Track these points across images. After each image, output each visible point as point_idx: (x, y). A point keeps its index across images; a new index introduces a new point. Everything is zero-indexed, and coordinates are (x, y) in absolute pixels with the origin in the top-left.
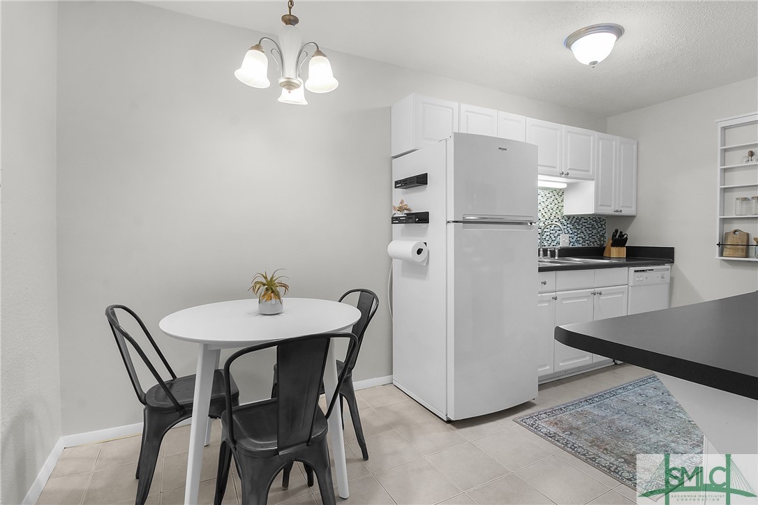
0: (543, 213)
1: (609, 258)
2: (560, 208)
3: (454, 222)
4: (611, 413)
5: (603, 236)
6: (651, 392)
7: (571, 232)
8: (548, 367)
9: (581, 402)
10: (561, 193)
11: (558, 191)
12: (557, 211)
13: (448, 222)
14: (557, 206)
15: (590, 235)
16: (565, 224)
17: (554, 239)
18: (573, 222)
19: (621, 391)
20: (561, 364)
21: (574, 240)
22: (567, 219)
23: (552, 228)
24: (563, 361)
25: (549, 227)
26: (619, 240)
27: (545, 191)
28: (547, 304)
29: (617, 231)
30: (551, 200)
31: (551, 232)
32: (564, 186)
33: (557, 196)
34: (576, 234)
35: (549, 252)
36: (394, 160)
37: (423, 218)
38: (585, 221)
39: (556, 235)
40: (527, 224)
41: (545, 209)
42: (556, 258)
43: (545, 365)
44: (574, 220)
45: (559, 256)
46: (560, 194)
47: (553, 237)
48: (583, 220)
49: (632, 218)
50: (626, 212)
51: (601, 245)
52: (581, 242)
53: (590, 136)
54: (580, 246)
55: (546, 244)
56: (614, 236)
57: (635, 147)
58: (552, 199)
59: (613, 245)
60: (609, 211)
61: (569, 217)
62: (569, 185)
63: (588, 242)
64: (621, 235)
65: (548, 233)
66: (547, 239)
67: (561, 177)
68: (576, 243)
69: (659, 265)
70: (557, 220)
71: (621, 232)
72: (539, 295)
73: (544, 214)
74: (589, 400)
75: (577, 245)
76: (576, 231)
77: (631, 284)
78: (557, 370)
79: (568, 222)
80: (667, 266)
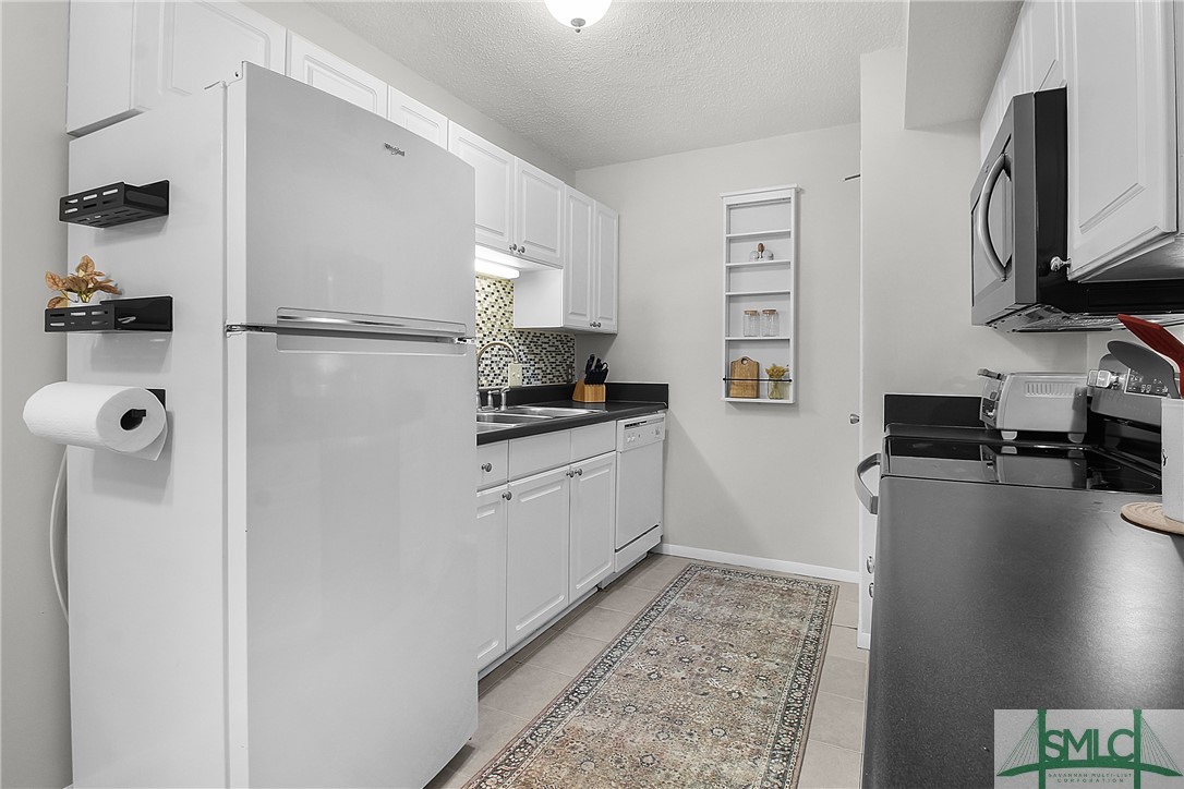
0: (480, 323)
1: (582, 405)
2: (507, 315)
3: (249, 328)
4: (613, 718)
5: (570, 366)
6: (660, 642)
7: (525, 360)
8: (495, 644)
9: (559, 707)
10: (508, 286)
11: (504, 283)
12: (504, 321)
13: (230, 329)
14: (502, 311)
15: (554, 365)
16: (516, 344)
17: (498, 372)
18: (527, 342)
19: (617, 653)
20: (518, 628)
21: (529, 374)
22: (518, 335)
23: (494, 353)
24: (520, 622)
25: (489, 349)
26: (596, 375)
27: (483, 281)
28: (493, 511)
29: (592, 358)
30: (491, 299)
31: (494, 359)
32: (515, 274)
33: (502, 292)
34: (532, 363)
35: (490, 398)
36: (75, 143)
37: (153, 315)
38: (546, 340)
39: (501, 365)
40: (452, 341)
41: (483, 315)
42: (503, 408)
43: (489, 643)
44: (529, 339)
45: (507, 405)
46: (507, 290)
47: (496, 368)
48: (542, 339)
49: (611, 336)
50: (606, 327)
51: (569, 381)
52: (540, 377)
53: (557, 188)
54: (539, 383)
55: (484, 382)
56: (589, 366)
57: (615, 222)
58: (494, 297)
59: (588, 382)
60: (582, 323)
61: (521, 332)
62: (524, 273)
63: (551, 376)
64: (599, 366)
65: (489, 362)
66: (486, 372)
67: (512, 254)
68: (532, 380)
69: (651, 412)
70: (503, 337)
71: (599, 360)
72: (479, 494)
73: (481, 325)
74: (570, 696)
75: (535, 383)
76: (532, 356)
77: (620, 449)
78: (512, 642)
79: (521, 342)
80: (661, 414)
